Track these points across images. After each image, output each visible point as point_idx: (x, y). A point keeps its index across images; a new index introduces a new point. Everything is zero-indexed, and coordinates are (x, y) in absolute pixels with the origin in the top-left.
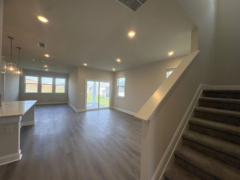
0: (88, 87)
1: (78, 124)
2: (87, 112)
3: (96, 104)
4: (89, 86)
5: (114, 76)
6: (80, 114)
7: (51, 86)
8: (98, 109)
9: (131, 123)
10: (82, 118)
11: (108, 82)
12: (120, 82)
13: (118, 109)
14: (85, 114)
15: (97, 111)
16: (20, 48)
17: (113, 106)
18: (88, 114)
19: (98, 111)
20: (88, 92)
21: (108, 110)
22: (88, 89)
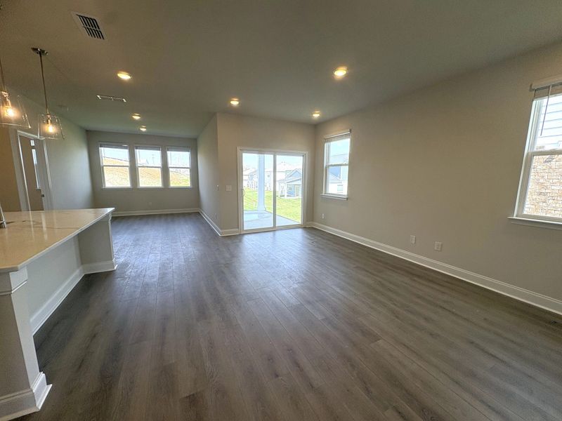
0: (244, 173)
1: (223, 272)
2: (246, 237)
3: (266, 215)
4: (246, 170)
5: (315, 136)
6: (229, 242)
7: (160, 170)
8: (274, 229)
9: (377, 278)
10: (233, 256)
11: (300, 156)
12: (331, 154)
13: (325, 229)
14: (240, 241)
15: (272, 233)
16: (43, 51)
17: (312, 221)
18: (248, 241)
19: (274, 235)
20: (245, 184)
21: (300, 231)
22: (245, 178)
